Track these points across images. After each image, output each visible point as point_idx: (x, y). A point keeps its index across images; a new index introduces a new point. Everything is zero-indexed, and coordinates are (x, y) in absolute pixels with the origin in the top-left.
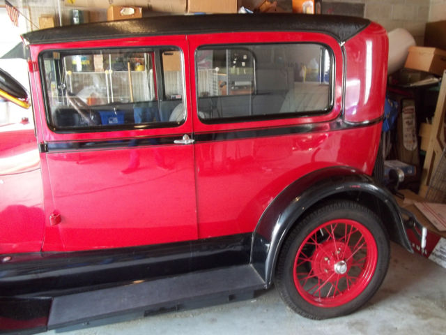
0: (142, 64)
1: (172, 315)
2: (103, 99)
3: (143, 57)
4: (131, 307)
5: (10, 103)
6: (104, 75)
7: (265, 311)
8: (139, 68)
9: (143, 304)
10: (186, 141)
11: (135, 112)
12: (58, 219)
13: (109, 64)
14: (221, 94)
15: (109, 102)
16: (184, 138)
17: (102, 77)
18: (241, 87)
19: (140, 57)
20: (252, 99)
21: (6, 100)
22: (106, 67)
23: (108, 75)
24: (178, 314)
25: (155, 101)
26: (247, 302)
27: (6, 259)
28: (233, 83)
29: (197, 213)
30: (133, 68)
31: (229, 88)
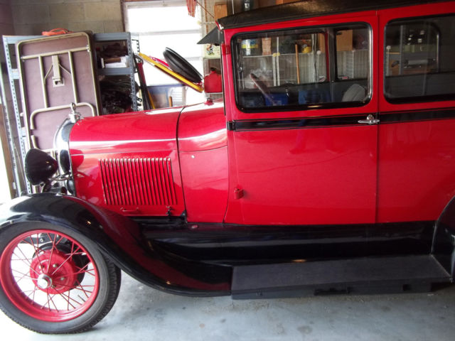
0: (309, 45)
1: (342, 297)
2: (269, 82)
3: (311, 38)
4: (307, 283)
5: (186, 87)
6: (271, 58)
7: (445, 307)
8: (306, 50)
9: (318, 282)
10: (370, 120)
11: (300, 94)
12: (241, 194)
13: (276, 48)
14: (391, 74)
15: (275, 85)
16: (368, 118)
17: (269, 60)
18: (414, 66)
19: (307, 39)
20: (427, 78)
21: (184, 85)
22: (273, 50)
23: (276, 58)
24: (348, 297)
25: (327, 82)
26: (423, 295)
27: (193, 227)
28: (407, 62)
29: (377, 196)
30: (300, 50)
31: (402, 67)
